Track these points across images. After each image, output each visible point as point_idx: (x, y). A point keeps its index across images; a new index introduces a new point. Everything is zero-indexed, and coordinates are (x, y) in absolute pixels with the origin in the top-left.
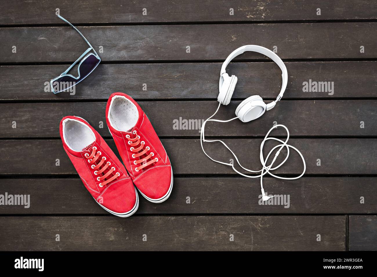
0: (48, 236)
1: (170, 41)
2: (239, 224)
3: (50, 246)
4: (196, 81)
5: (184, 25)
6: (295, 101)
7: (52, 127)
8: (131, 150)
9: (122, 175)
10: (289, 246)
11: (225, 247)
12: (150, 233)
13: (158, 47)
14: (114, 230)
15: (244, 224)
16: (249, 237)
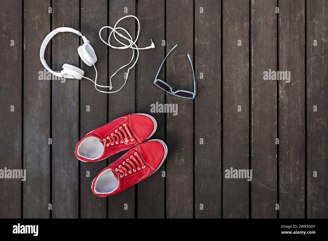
0: (181, 209)
1: (35, 114)
2: (173, 65)
3: (189, 208)
4: (66, 95)
5: (24, 104)
6: (82, 23)
7: (99, 204)
8: (118, 143)
9: (136, 151)
10: (189, 29)
11: (190, 76)
12: (179, 132)
13: (40, 124)
14: (177, 159)
15: (173, 62)
16: (182, 58)
